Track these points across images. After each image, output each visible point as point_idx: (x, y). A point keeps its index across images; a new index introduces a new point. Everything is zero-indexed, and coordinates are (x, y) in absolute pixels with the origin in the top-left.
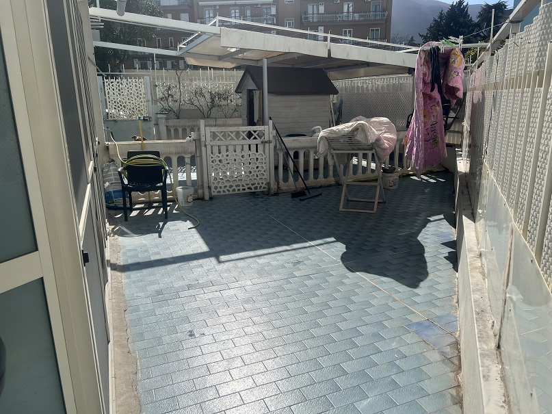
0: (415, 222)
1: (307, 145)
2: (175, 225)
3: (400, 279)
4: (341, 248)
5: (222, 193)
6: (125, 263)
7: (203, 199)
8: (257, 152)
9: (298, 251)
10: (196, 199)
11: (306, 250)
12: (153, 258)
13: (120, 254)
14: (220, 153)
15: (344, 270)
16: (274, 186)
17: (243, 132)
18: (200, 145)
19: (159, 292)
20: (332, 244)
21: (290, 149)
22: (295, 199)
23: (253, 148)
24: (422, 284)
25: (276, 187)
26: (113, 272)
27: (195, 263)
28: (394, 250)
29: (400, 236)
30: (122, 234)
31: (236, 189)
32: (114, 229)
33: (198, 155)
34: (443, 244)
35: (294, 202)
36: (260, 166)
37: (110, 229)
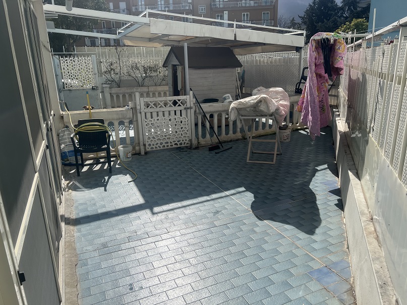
0: (306, 171)
1: (220, 109)
2: (117, 179)
3: (299, 226)
4: (249, 197)
5: (155, 149)
6: (77, 217)
7: (139, 154)
8: (181, 116)
9: (216, 201)
10: (134, 154)
11: (222, 199)
12: (100, 211)
13: (73, 208)
14: (152, 118)
15: (254, 219)
16: (195, 142)
17: (170, 101)
18: (136, 112)
19: (104, 246)
20: (242, 193)
21: (207, 113)
22: (212, 152)
23: (178, 113)
24: (317, 231)
25: (196, 142)
26: (66, 226)
27: (134, 215)
28: (292, 198)
29: (296, 185)
30: (75, 188)
31: (166, 145)
32: (68, 183)
33: (135, 120)
34: (330, 192)
35: (211, 154)
36: (184, 127)
37: (66, 184)
